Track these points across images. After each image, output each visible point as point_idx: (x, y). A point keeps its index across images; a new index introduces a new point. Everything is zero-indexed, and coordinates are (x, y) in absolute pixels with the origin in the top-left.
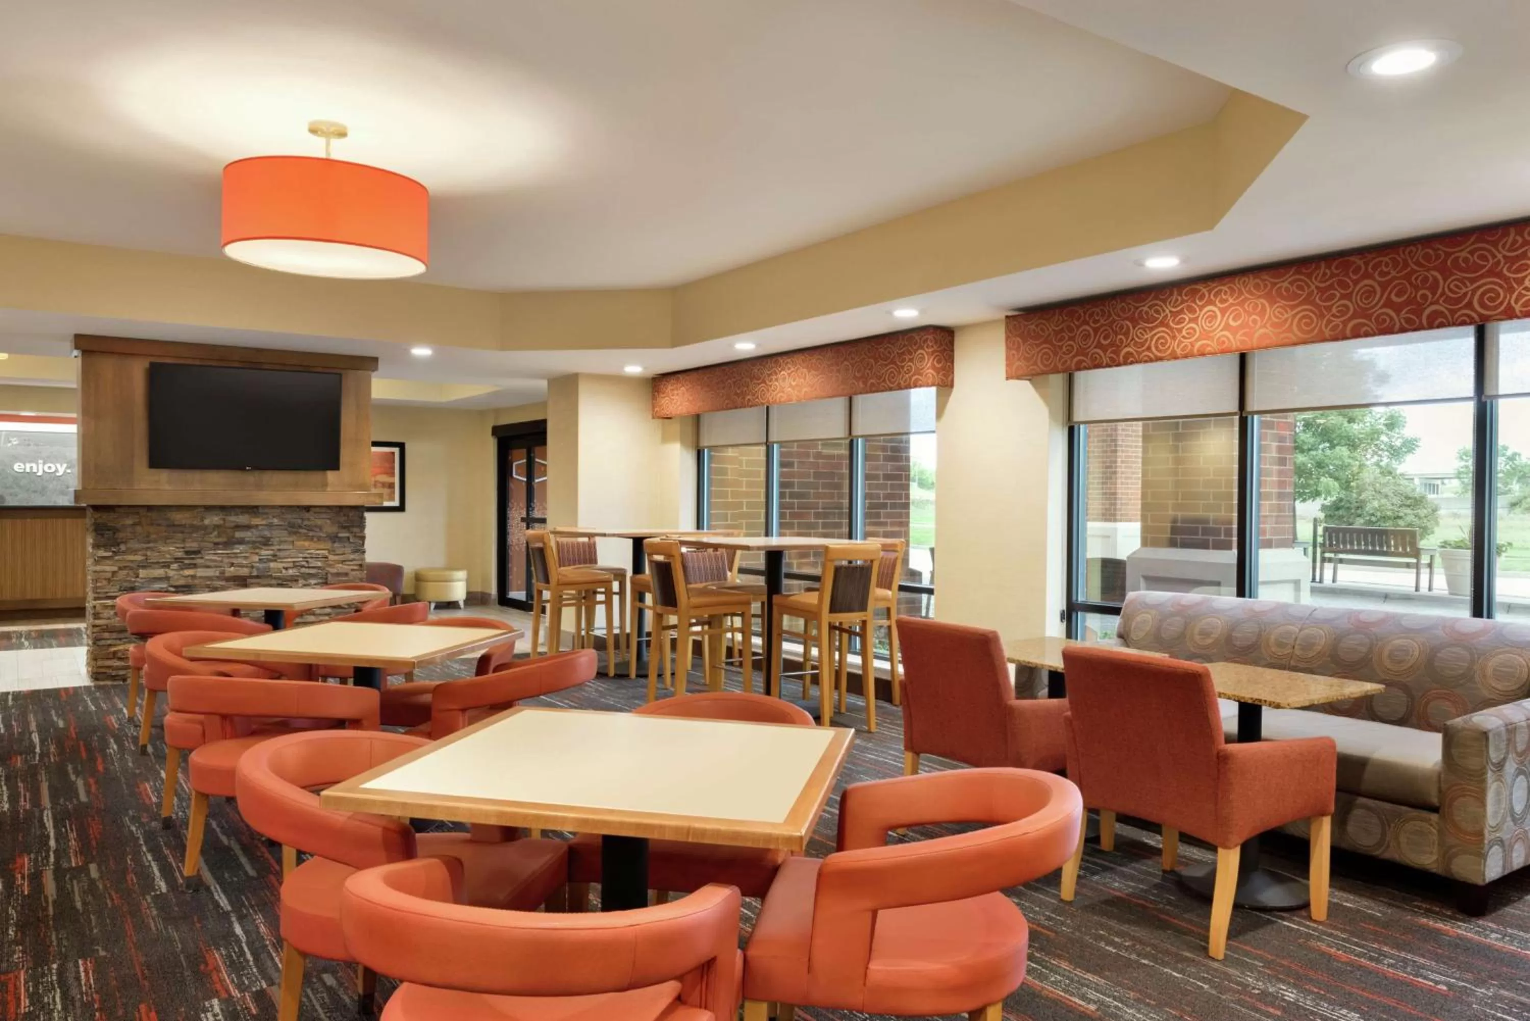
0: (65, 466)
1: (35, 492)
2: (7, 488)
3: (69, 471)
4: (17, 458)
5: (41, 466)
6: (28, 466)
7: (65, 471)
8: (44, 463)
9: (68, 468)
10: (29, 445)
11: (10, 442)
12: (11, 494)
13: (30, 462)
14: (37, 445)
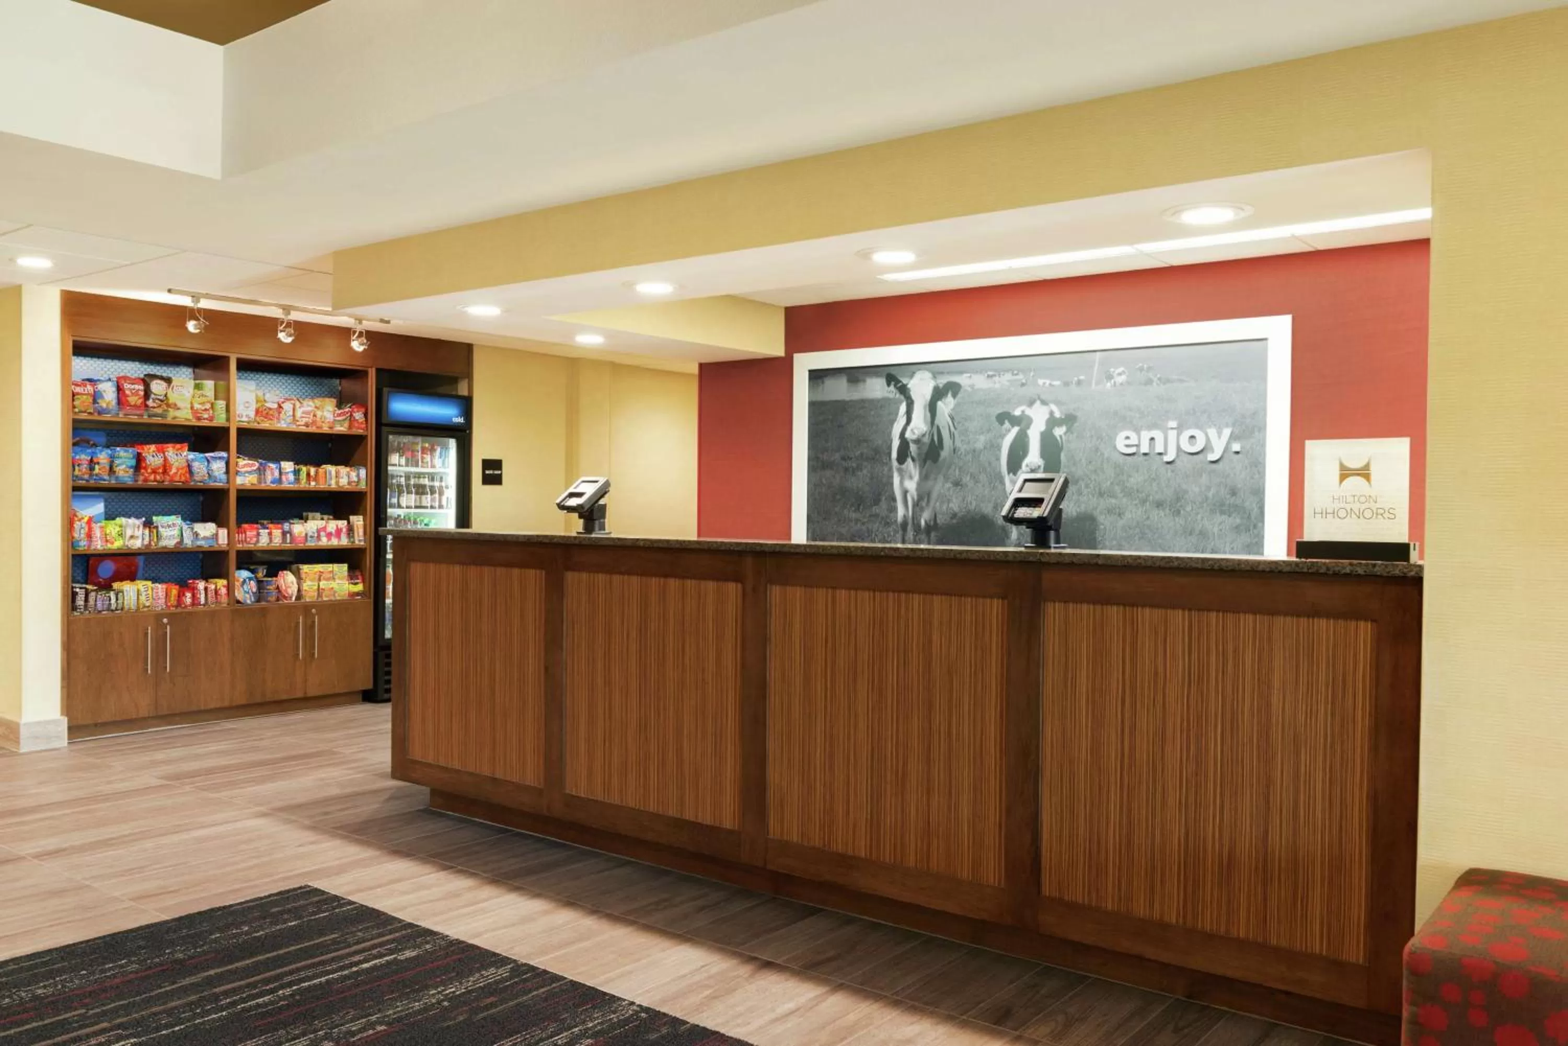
0: (1227, 432)
1: (1159, 505)
2: (1101, 494)
3: (1236, 447)
4: (1123, 419)
5: (1172, 434)
6: (1146, 435)
7: (1226, 449)
8: (1180, 429)
9: (1233, 438)
10: (1149, 382)
11: (1110, 377)
12: (1110, 511)
13: (1150, 427)
14: (1165, 381)
